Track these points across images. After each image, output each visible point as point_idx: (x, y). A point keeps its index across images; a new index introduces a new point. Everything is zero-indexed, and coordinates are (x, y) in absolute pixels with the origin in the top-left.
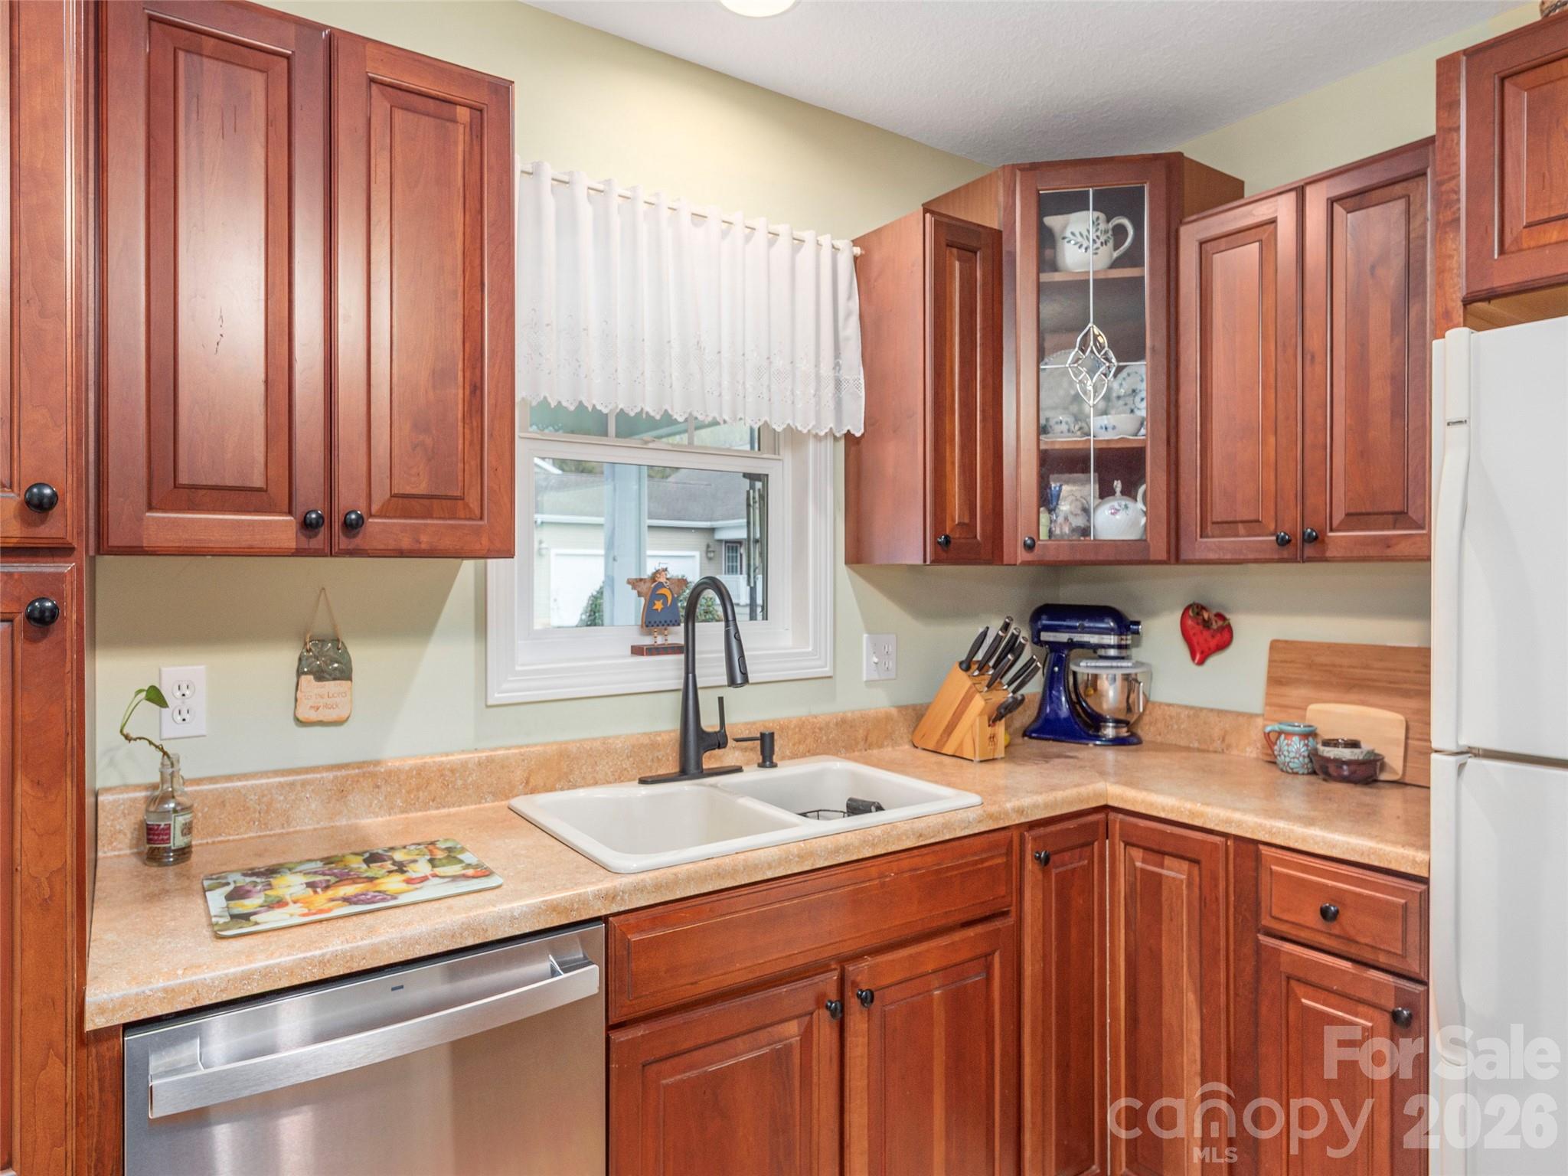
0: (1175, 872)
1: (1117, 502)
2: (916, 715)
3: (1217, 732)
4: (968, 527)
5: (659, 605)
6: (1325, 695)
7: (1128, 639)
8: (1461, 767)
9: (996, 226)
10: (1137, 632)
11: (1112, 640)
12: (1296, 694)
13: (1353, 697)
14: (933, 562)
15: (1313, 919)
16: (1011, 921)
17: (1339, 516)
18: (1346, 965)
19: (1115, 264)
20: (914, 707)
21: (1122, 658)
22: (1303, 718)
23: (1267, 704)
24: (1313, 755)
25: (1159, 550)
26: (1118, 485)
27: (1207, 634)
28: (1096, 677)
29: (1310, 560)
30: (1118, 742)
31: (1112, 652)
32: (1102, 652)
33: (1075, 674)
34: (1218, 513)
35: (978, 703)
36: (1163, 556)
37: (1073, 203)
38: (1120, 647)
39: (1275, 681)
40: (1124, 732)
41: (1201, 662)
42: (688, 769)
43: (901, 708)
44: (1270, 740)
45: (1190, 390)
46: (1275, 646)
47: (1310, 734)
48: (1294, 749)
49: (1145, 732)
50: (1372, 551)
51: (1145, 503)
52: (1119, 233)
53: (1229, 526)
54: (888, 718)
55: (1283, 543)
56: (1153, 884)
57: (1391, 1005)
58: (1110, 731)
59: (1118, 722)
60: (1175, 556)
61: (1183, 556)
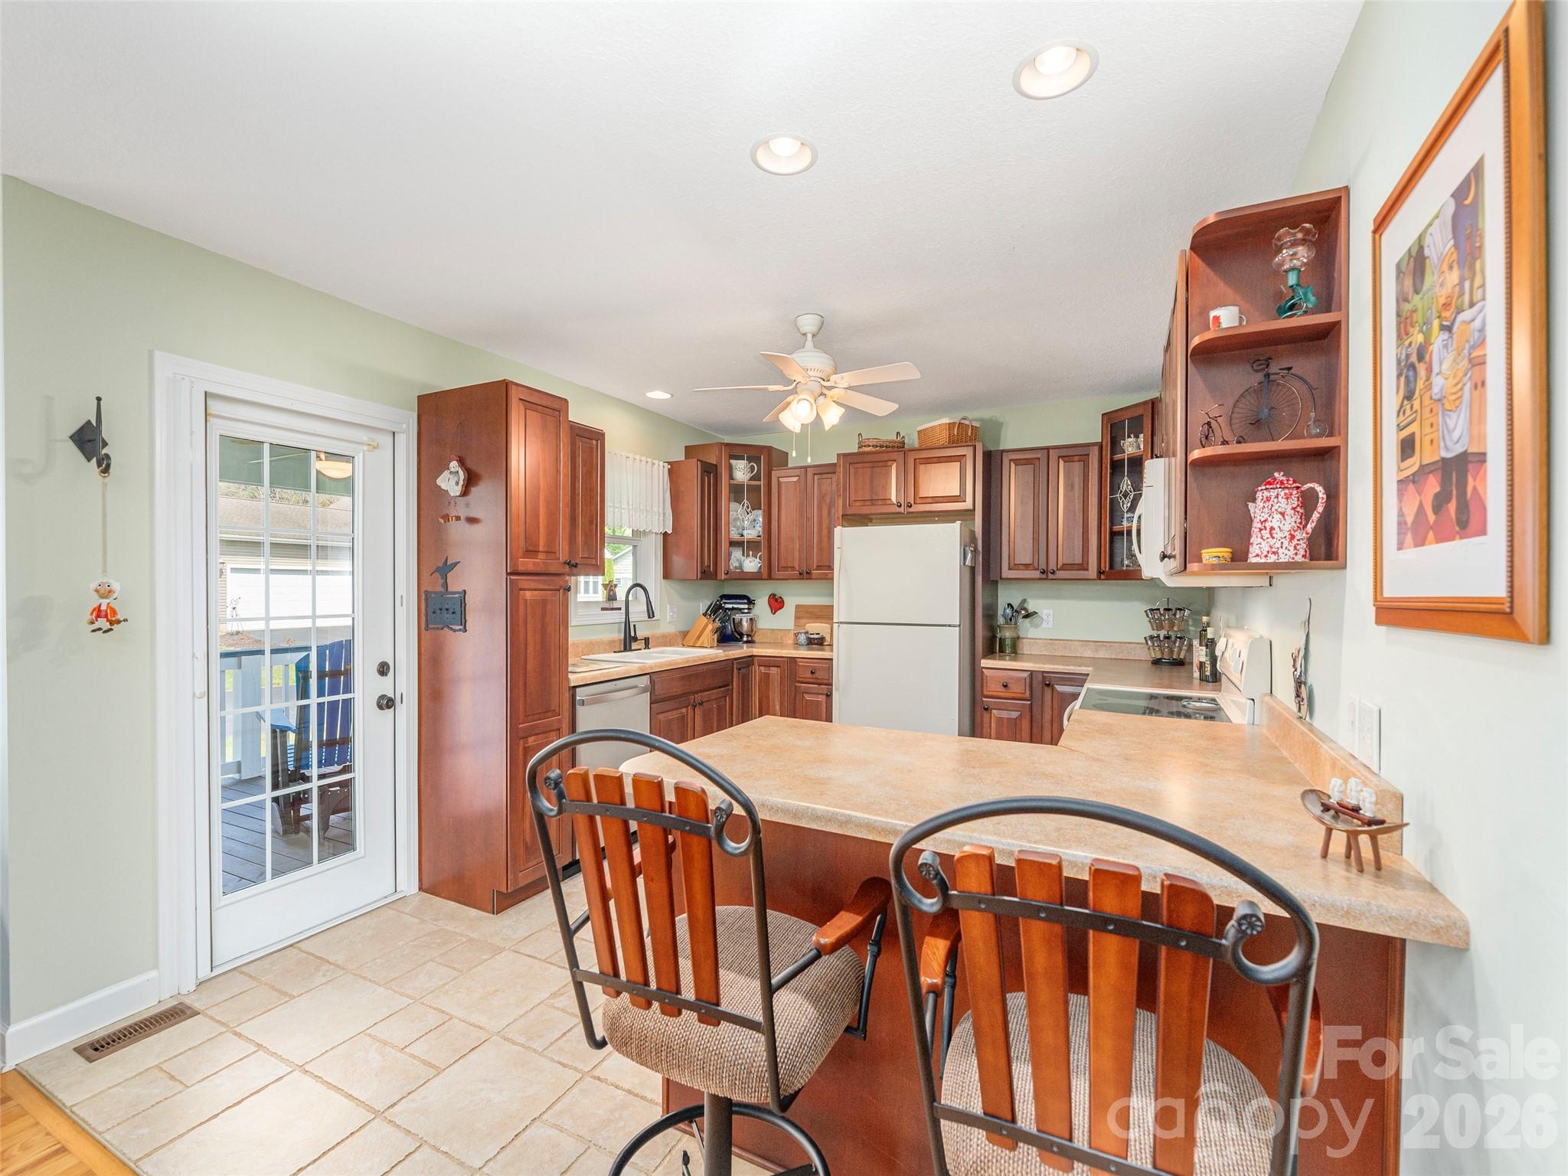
0: (774, 671)
1: (751, 558)
2: (684, 634)
3: (779, 636)
4: (709, 566)
5: (611, 593)
6: (811, 621)
7: (751, 606)
8: (839, 626)
9: (715, 463)
10: (754, 604)
11: (746, 606)
12: (803, 621)
13: (819, 621)
14: (700, 579)
15: (809, 675)
16: (731, 687)
17: (815, 567)
18: (816, 686)
19: (751, 479)
20: (683, 632)
21: (749, 613)
22: (804, 629)
23: (795, 625)
24: (808, 638)
25: (765, 575)
26: (751, 553)
27: (776, 604)
28: (741, 619)
29: (807, 579)
30: (747, 642)
31: (746, 611)
32: (743, 611)
33: (734, 619)
34: (783, 564)
35: (710, 627)
36: (767, 578)
37: (740, 458)
38: (748, 609)
39: (797, 618)
40: (750, 639)
41: (774, 614)
42: (627, 648)
43: (679, 632)
44: (796, 635)
45: (774, 524)
46: (798, 607)
47: (807, 633)
48: (802, 638)
49: (756, 638)
50: (823, 577)
51: (760, 560)
52: (752, 469)
53: (785, 568)
54: (676, 634)
55: (800, 574)
56: (767, 675)
57: (825, 693)
58: (745, 639)
59: (748, 635)
60: (770, 578)
61: (772, 577)
